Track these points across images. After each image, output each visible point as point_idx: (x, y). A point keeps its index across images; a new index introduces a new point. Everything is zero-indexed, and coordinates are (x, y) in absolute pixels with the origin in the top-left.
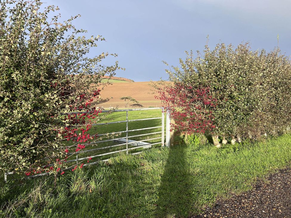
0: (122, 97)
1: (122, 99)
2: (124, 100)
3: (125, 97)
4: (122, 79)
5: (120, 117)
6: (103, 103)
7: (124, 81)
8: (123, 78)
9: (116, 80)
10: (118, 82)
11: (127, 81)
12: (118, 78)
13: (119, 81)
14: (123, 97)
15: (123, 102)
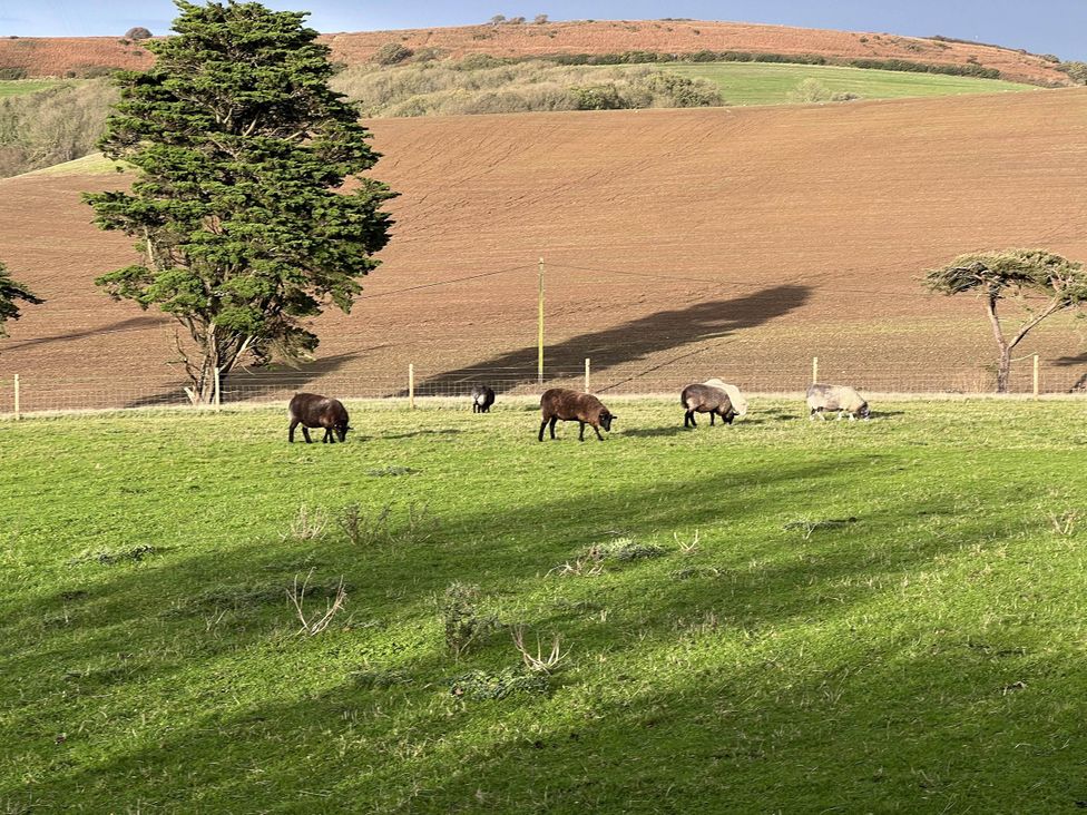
0: (952, 265)
1: (960, 281)
2: (979, 295)
3: (994, 257)
4: (959, 54)
5: (931, 549)
6: (742, 335)
7: (984, 74)
8: (972, 50)
9: (895, 66)
10: (909, 93)
11: (1021, 79)
12: (914, 47)
13: (928, 76)
14: (962, 258)
15: (972, 318)
